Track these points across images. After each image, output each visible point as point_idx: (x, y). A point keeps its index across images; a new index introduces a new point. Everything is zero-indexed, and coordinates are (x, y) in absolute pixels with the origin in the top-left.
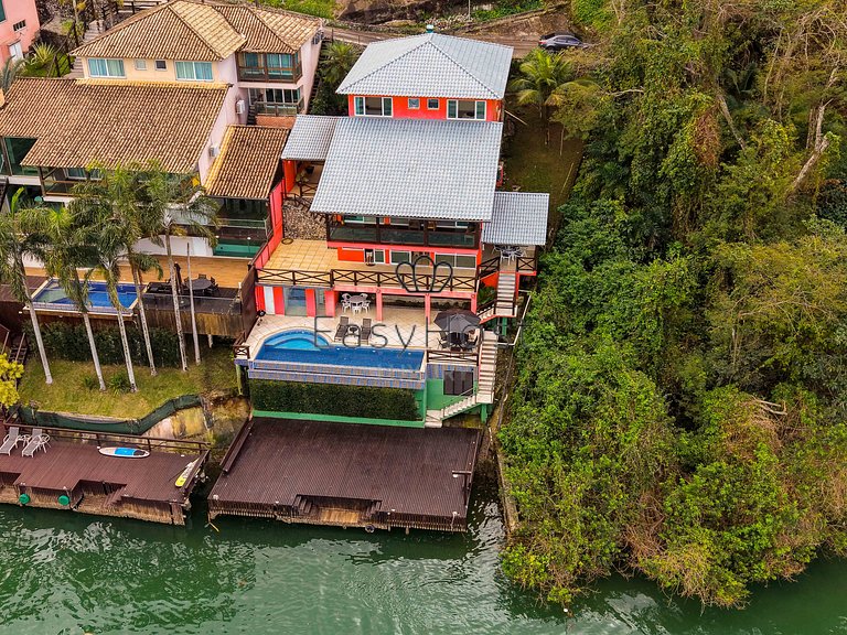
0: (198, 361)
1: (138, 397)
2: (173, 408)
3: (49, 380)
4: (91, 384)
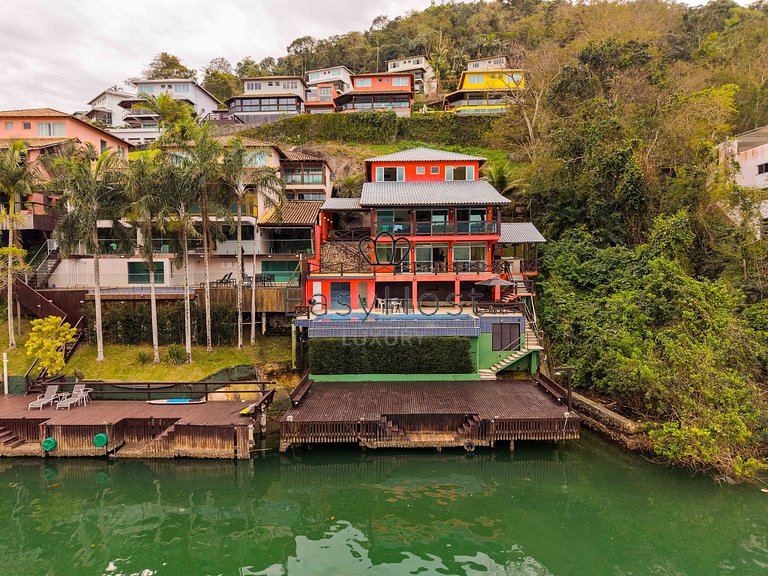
0: (252, 341)
1: (194, 366)
4: (144, 360)
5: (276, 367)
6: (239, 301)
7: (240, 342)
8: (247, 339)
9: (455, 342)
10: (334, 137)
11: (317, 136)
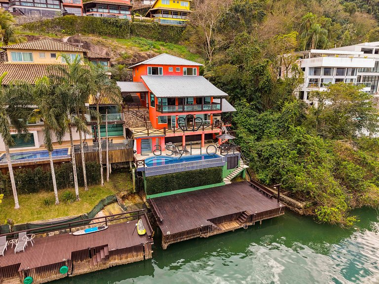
0: (108, 179)
2: (103, 205)
3: (17, 206)
4: (48, 203)
5: (126, 193)
6: (101, 160)
7: (102, 182)
8: (105, 179)
9: (216, 170)
10: (93, 32)
11: (82, 30)
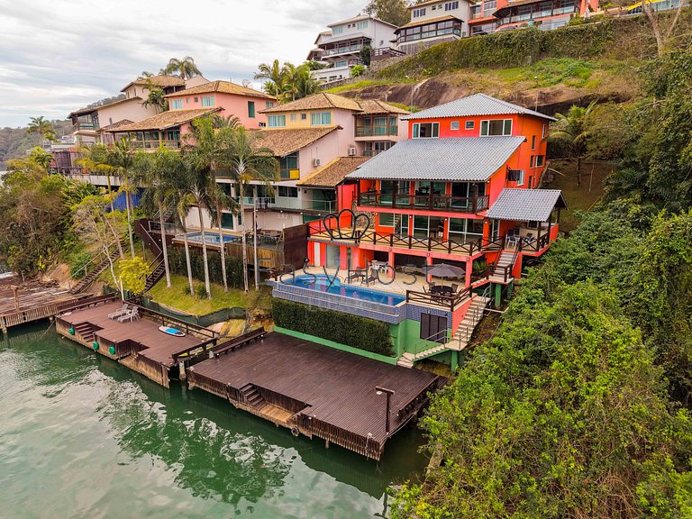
2: (226, 315)
3: (169, 284)
4: (188, 291)
5: (262, 313)
7: (246, 288)
8: (251, 285)
10: (467, 64)
11: (451, 65)
